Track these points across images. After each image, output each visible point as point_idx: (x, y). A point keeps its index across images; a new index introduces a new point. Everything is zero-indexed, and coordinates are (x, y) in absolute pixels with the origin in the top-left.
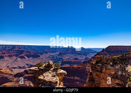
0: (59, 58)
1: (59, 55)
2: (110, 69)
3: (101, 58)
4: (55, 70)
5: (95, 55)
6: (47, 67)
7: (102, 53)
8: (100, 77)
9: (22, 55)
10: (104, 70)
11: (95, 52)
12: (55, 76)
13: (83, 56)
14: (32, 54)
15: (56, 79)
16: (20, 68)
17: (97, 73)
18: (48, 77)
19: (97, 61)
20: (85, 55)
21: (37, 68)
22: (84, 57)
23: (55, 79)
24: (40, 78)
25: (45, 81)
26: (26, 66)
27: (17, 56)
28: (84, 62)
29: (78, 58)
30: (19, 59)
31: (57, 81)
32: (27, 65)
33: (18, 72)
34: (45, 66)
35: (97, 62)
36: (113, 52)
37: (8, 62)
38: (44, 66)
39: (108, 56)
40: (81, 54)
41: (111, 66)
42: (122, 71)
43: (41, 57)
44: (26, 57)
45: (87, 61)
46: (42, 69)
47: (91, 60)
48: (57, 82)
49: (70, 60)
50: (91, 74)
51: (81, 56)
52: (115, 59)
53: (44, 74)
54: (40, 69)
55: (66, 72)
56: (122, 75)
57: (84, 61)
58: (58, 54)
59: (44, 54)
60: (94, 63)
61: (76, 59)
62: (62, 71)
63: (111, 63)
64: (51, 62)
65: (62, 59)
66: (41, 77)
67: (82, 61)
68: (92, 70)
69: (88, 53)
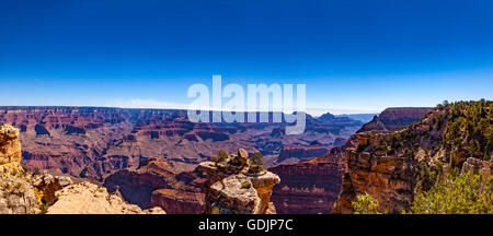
0: (274, 143)
1: (272, 135)
2: (386, 161)
3: (369, 136)
4: (253, 172)
5: (358, 132)
6: (234, 164)
7: (373, 125)
8: (366, 182)
9: (192, 133)
10: (375, 165)
11: (358, 123)
12: (248, 187)
13: (330, 134)
14: (212, 131)
15: (252, 195)
16: (187, 161)
17: (362, 173)
18: (233, 187)
19: (359, 147)
20: (336, 132)
21: (213, 164)
22: (334, 137)
23: (248, 194)
24: (214, 187)
25: (223, 196)
26: (199, 159)
27: (181, 134)
28: (332, 151)
29: (320, 141)
30: (185, 142)
31: (252, 198)
32: (202, 156)
33: (183, 170)
34: (230, 162)
35: (361, 149)
36: (394, 122)
37: (165, 146)
38: (228, 160)
39: (385, 133)
40: (327, 132)
41: (388, 154)
42: (408, 161)
43: (231, 140)
44: (198, 138)
45: (339, 145)
46: (224, 168)
47: (349, 144)
48: (252, 203)
49: (299, 147)
50: (347, 176)
51: (325, 134)
52: (397, 137)
53: (225, 181)
54: (219, 167)
55: (277, 177)
56: (408, 170)
57: (332, 146)
58: (270, 131)
59: (239, 132)
60: (354, 150)
61: (315, 143)
62: (269, 175)
63: (389, 148)
64: (244, 154)
65: (280, 143)
66: (217, 187)
67: (329, 148)
68: (349, 167)
69: (343, 127)
